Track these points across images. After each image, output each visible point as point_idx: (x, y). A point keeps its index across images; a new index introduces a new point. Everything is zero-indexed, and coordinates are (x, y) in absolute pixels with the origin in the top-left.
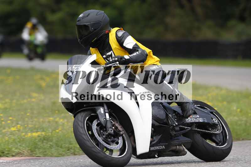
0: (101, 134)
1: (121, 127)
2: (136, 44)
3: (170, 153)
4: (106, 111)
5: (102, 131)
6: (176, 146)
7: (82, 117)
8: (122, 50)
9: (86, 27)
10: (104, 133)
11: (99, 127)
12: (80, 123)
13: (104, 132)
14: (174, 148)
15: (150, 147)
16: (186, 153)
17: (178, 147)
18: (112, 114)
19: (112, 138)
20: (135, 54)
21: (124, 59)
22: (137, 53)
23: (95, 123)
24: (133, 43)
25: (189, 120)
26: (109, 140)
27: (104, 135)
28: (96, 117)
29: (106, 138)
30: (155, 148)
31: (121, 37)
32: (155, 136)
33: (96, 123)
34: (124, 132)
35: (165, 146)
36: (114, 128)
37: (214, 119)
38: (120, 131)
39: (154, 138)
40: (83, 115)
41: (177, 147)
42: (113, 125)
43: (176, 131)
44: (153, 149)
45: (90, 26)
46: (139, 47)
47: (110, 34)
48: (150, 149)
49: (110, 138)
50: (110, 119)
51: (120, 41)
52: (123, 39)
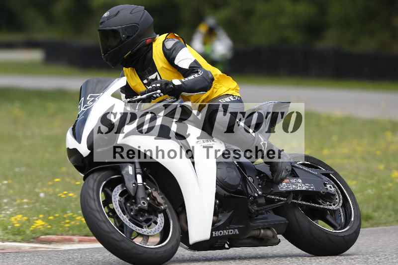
0: (126, 209)
1: (162, 198)
2: (195, 62)
3: (250, 241)
4: (138, 170)
5: (128, 205)
6: (260, 229)
7: (95, 181)
8: (171, 71)
9: (115, 32)
10: (132, 207)
11: (124, 198)
12: (91, 192)
13: (132, 205)
14: (256, 233)
15: (212, 230)
16: (280, 242)
17: (262, 231)
18: (148, 176)
19: (146, 215)
20: (192, 77)
21: (171, 86)
22: (196, 75)
23: (118, 190)
24: (191, 59)
25: (284, 186)
26: (141, 219)
27: (132, 210)
28: (121, 181)
29: (136, 215)
30: (221, 233)
31: (170, 49)
32: (222, 213)
33: (120, 191)
34: (167, 206)
35: (239, 229)
36: (148, 199)
37: (328, 186)
38: (160, 204)
39: (220, 216)
40: (97, 177)
41: (260, 232)
42: (149, 195)
43: (259, 205)
44: (217, 234)
45: (121, 31)
46: (200, 66)
47: (154, 45)
48: (212, 234)
49: (142, 216)
50: (145, 183)
51: (170, 56)
52: (174, 52)
